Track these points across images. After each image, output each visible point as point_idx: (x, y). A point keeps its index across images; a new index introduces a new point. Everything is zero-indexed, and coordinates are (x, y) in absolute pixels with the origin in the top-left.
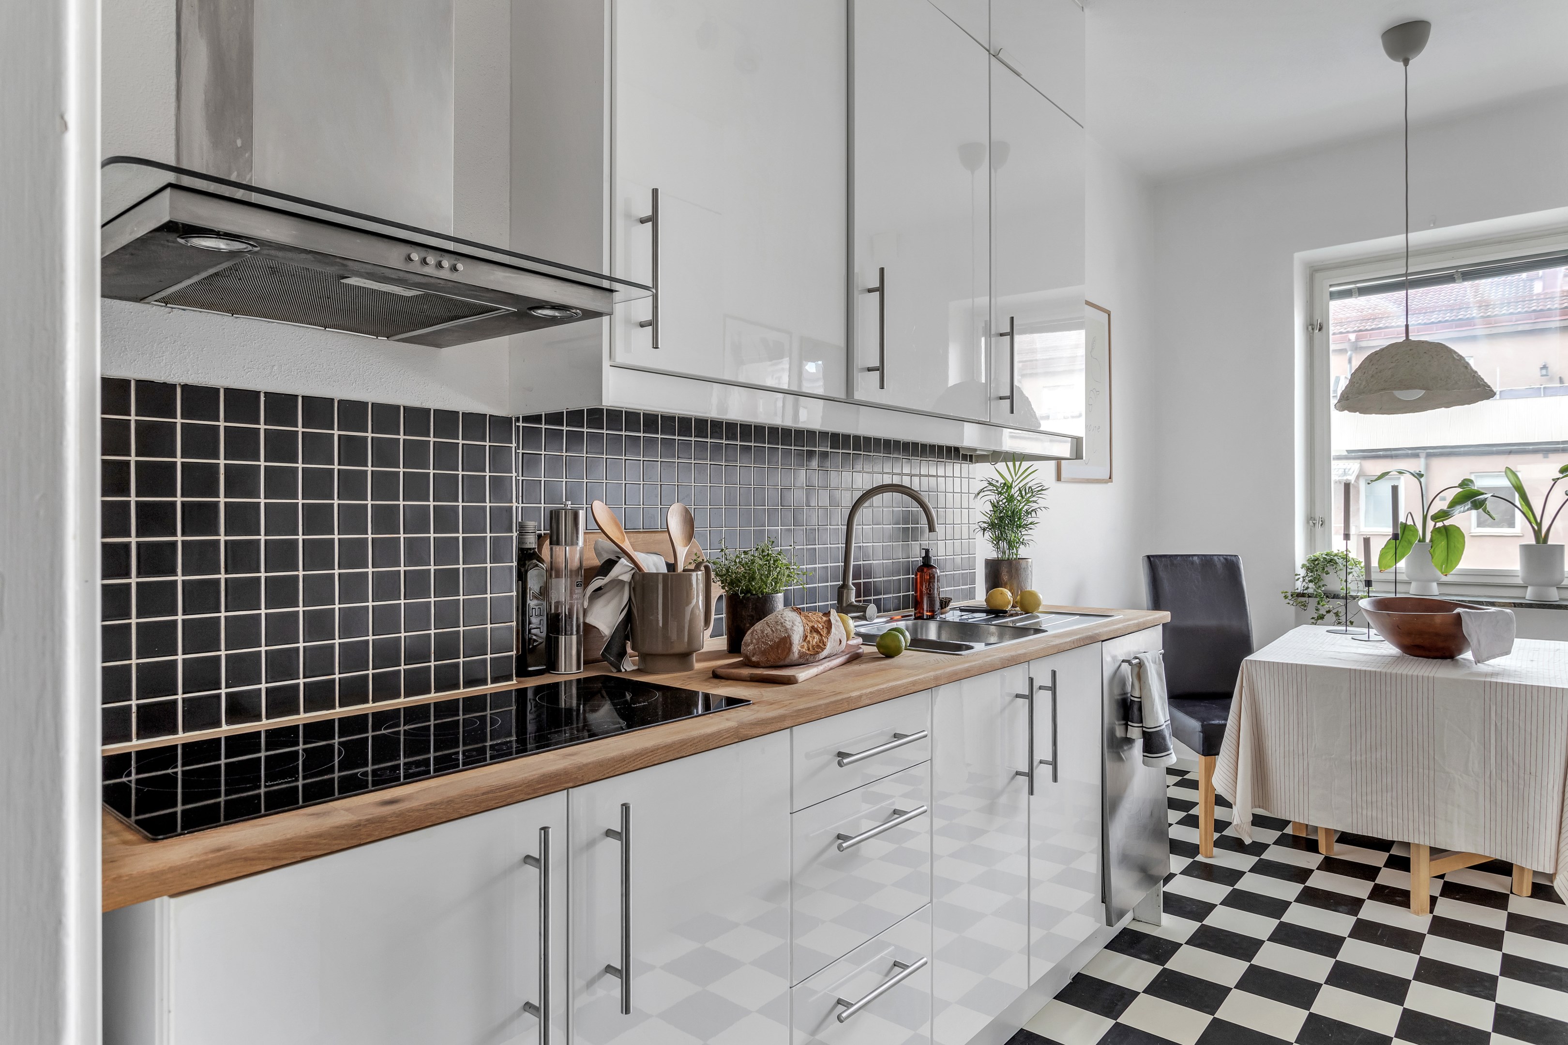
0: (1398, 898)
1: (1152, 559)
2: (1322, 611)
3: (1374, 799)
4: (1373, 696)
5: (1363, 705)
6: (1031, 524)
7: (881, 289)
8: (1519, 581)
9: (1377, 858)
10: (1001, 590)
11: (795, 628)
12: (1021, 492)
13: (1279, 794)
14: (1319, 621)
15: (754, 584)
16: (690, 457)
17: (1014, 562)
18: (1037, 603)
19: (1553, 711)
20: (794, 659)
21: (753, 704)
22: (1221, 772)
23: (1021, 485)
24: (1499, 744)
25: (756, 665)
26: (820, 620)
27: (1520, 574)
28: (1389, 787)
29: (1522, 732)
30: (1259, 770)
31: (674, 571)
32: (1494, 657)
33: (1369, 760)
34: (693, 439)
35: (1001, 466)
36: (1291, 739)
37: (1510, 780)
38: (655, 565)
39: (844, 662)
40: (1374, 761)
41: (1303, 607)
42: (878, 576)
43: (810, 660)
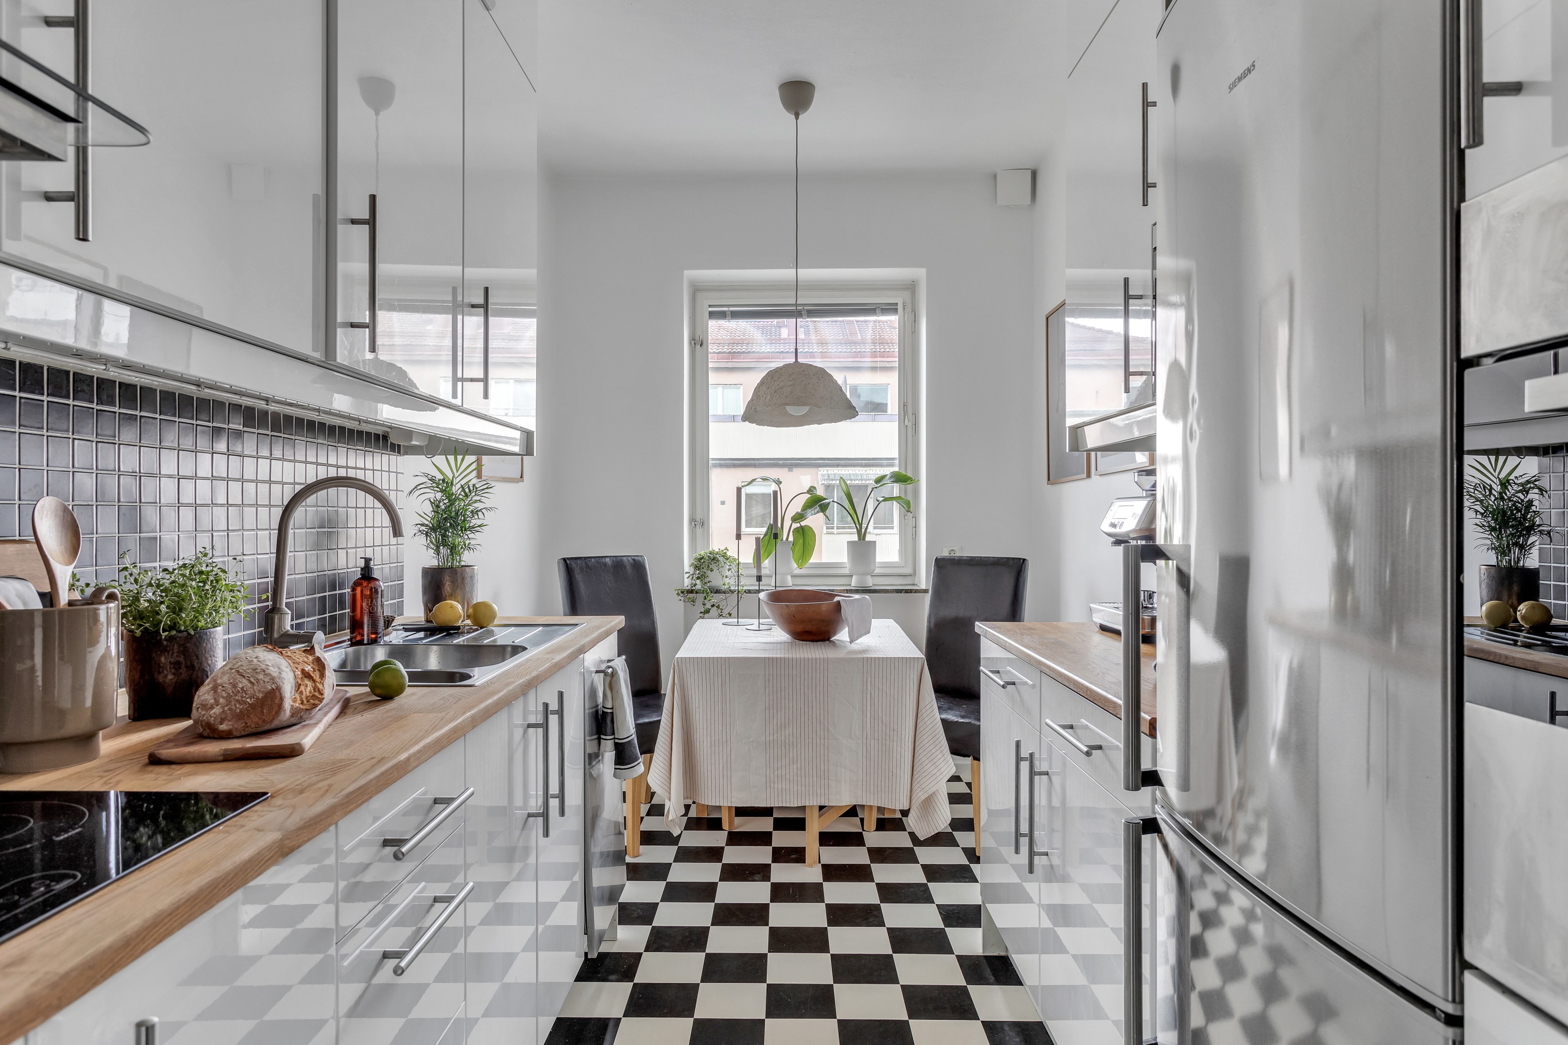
0: (793, 856)
1: (568, 562)
2: (708, 606)
3: (784, 773)
4: (783, 680)
5: (775, 689)
6: (479, 526)
7: (372, 222)
8: (846, 571)
9: (764, 824)
10: (451, 603)
11: (284, 675)
12: (463, 490)
13: (706, 783)
14: (706, 615)
15: (184, 615)
16: (39, 425)
17: (459, 570)
18: (493, 616)
19: (908, 676)
20: (284, 719)
21: (272, 796)
22: (657, 771)
23: (463, 482)
24: (873, 709)
25: (227, 736)
26: (306, 659)
27: (847, 565)
28: (795, 759)
29: (888, 696)
30: (687, 763)
31: (52, 606)
32: (860, 636)
33: (779, 738)
34: (45, 398)
35: (440, 460)
36: (717, 729)
37: (880, 739)
38: (20, 596)
39: (337, 714)
40: (783, 738)
41: (692, 603)
42: (300, 595)
43: (304, 717)
